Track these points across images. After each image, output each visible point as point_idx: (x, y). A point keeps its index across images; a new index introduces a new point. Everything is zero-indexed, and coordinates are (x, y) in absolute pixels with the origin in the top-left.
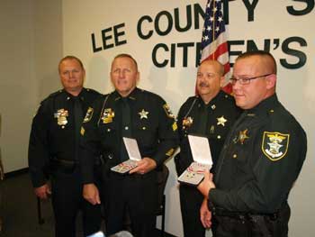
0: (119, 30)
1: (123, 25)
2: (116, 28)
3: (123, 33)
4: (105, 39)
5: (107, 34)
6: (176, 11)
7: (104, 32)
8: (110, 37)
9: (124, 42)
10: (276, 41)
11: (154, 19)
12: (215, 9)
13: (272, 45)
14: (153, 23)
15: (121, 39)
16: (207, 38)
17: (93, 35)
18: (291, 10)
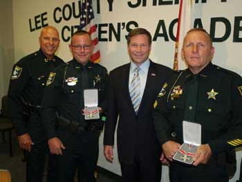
0: (44, 17)
1: (46, 13)
2: (43, 15)
3: (46, 19)
4: (37, 22)
5: (38, 20)
6: (74, 4)
7: (36, 18)
8: (39, 21)
9: (47, 25)
10: (123, 24)
11: (62, 9)
14: (61, 13)
15: (45, 22)
16: (83, 22)
17: (30, 20)
18: (130, 4)
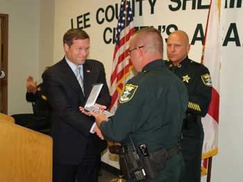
0: (87, 17)
1: (88, 14)
2: (85, 15)
3: (88, 19)
4: (79, 23)
5: (80, 20)
6: (117, 5)
7: (78, 18)
8: (81, 22)
9: (89, 26)
10: (164, 27)
11: (105, 10)
12: (127, 6)
13: (162, 30)
14: (104, 13)
15: (87, 23)
16: (122, 24)
17: (72, 20)
18: (170, 7)
